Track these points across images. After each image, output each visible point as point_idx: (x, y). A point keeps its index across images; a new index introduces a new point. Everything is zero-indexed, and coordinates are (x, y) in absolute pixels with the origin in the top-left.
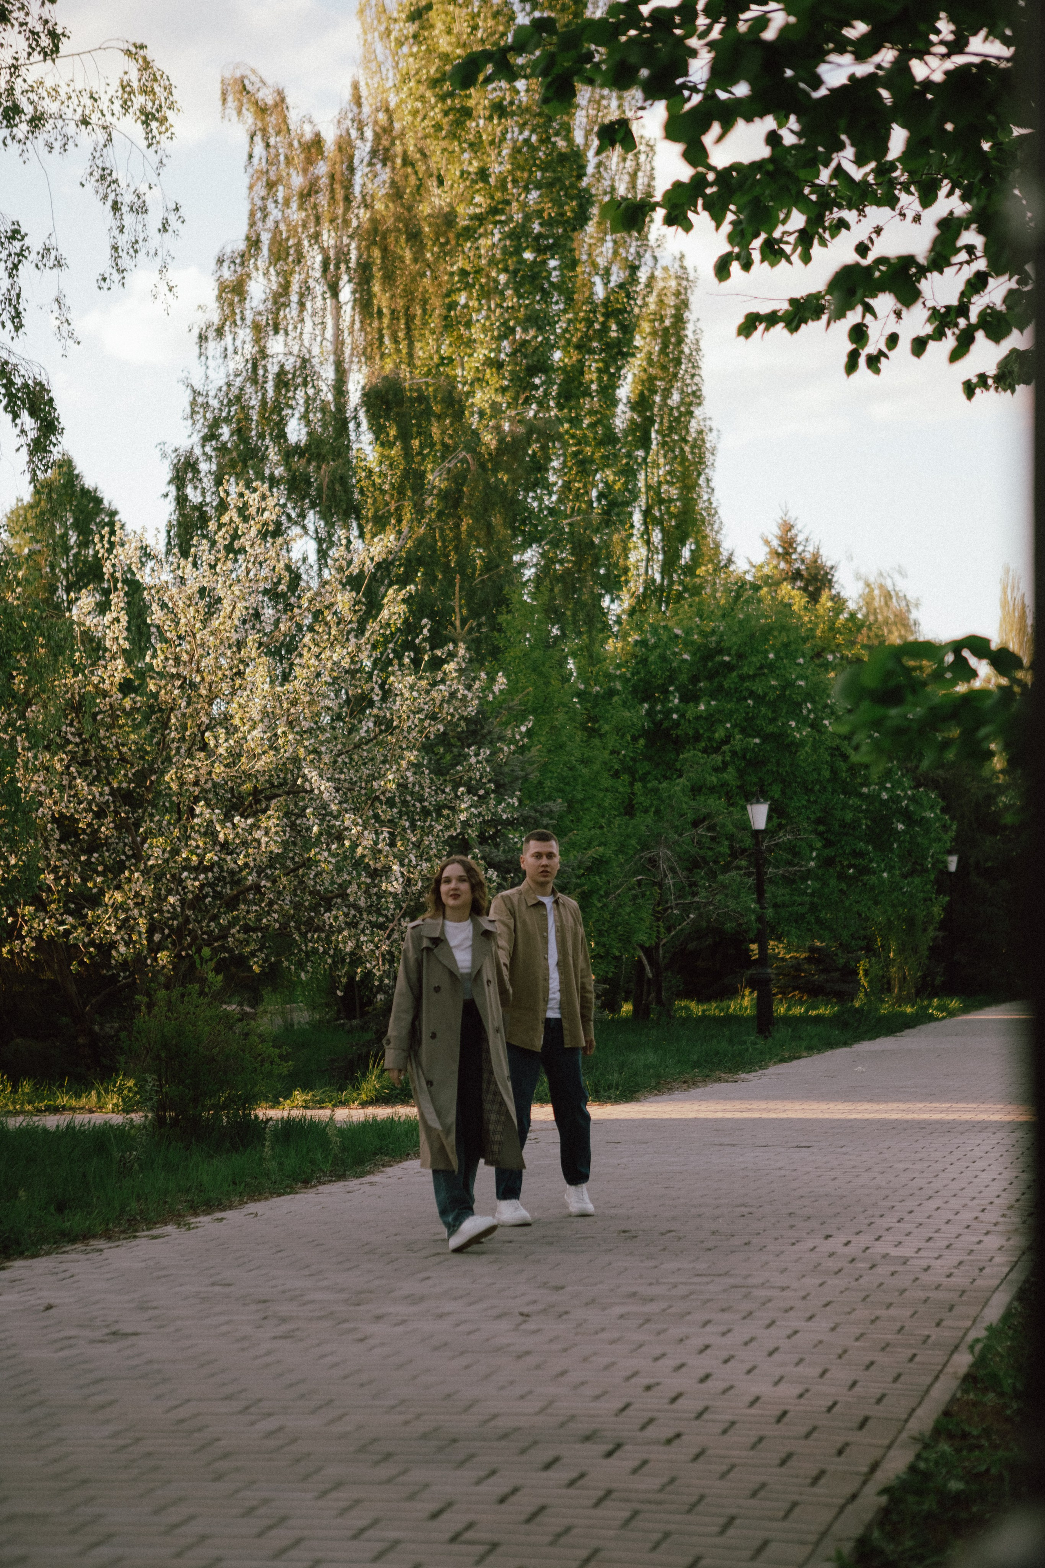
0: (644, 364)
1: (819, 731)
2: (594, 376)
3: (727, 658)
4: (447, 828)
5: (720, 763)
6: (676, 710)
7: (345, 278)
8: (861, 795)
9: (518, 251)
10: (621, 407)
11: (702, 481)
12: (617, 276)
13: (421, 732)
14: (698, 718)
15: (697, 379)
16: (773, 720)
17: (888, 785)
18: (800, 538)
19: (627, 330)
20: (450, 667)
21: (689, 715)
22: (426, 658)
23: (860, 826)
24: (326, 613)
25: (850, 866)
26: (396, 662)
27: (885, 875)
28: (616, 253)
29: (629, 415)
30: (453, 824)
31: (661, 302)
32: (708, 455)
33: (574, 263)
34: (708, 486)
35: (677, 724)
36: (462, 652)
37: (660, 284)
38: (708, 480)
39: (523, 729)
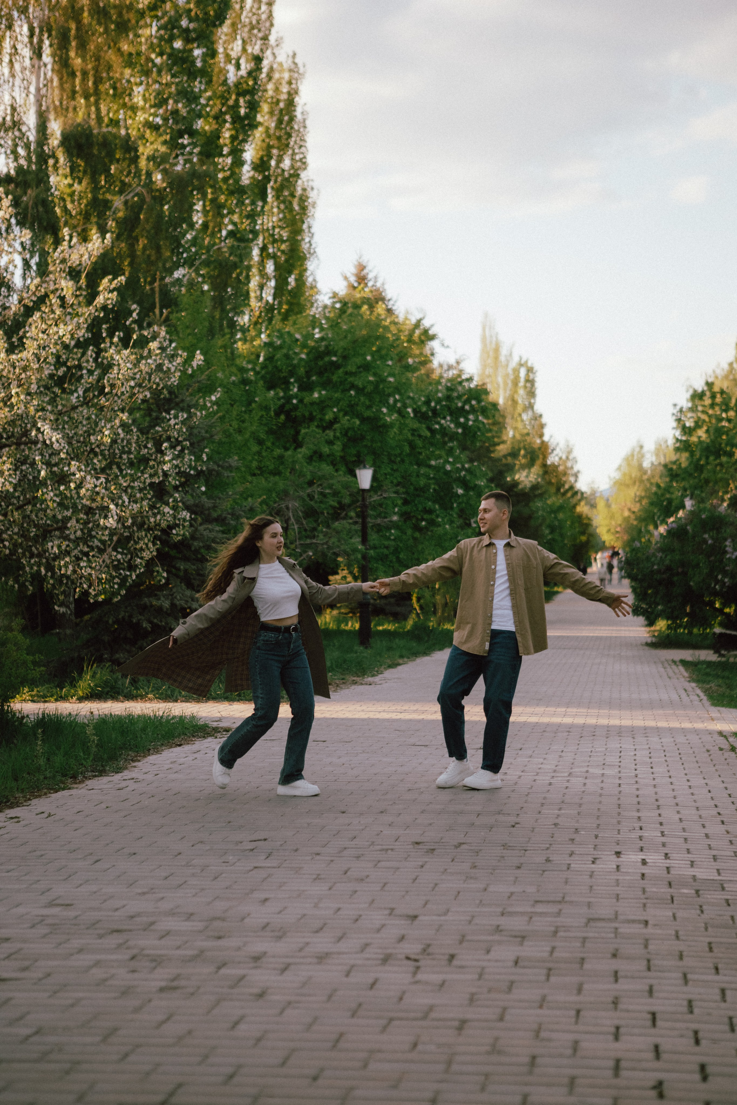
0: (264, 136)
1: (403, 417)
2: (228, 141)
3: (334, 359)
4: (151, 476)
5: (332, 438)
6: (296, 396)
7: (47, 42)
8: (430, 466)
9: (171, 39)
10: (246, 168)
11: (305, 226)
12: (245, 66)
13: (131, 397)
14: (312, 404)
15: (303, 149)
16: (369, 407)
17: (451, 460)
18: (371, 276)
19: (253, 107)
20: (153, 345)
21: (306, 401)
22: (135, 337)
23: (428, 490)
24: (51, 296)
25: (423, 519)
26: (108, 340)
27: (447, 526)
28: (244, 50)
29: (252, 173)
30: (156, 474)
31: (277, 90)
32: (310, 208)
33: (213, 53)
34: (309, 232)
35: (296, 408)
36: (163, 334)
37: (276, 76)
38: (309, 227)
39: (213, 398)
